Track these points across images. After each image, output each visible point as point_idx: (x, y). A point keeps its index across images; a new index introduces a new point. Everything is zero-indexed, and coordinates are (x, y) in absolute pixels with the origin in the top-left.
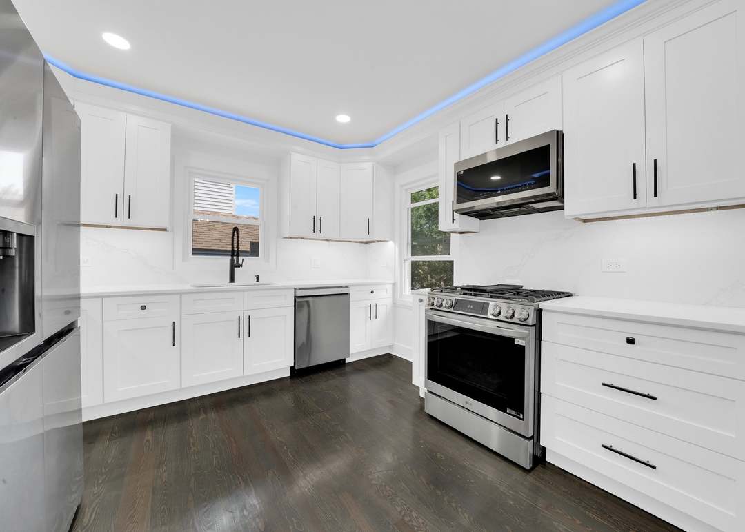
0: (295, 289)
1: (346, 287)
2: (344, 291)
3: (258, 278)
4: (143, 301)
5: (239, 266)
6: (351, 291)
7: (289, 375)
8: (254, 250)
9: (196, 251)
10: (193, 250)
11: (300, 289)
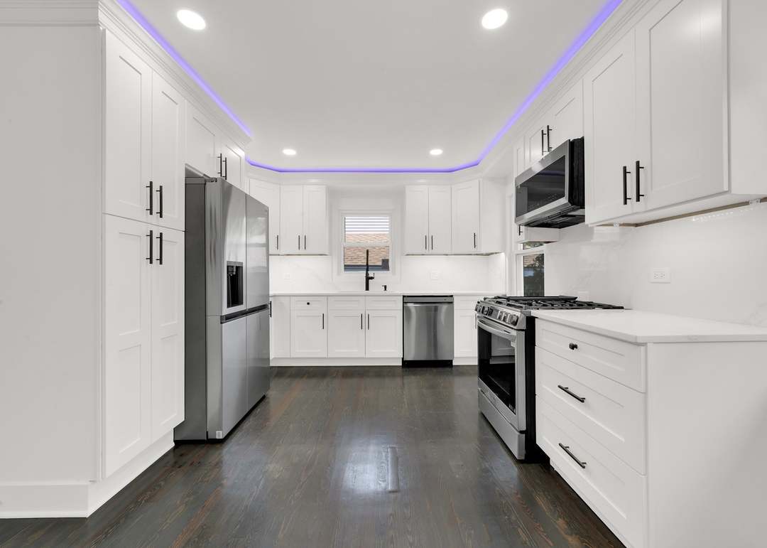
0: (404, 296)
1: (452, 296)
2: (448, 300)
3: (385, 287)
4: (308, 299)
5: (372, 278)
6: (456, 300)
7: (401, 365)
8: (385, 265)
9: (347, 267)
10: (345, 266)
11: (408, 296)
